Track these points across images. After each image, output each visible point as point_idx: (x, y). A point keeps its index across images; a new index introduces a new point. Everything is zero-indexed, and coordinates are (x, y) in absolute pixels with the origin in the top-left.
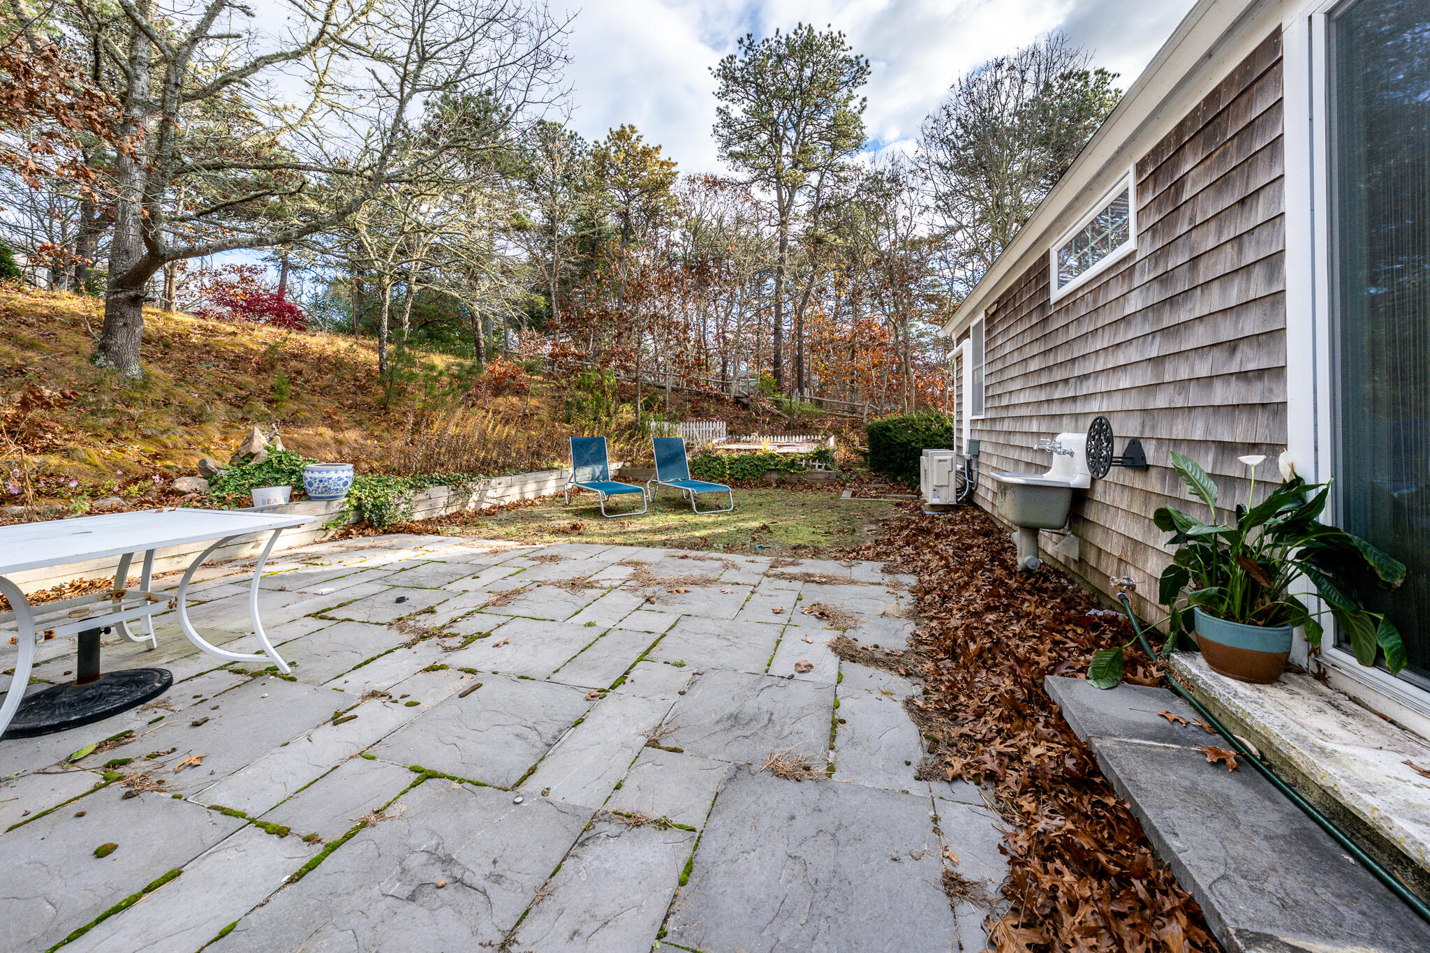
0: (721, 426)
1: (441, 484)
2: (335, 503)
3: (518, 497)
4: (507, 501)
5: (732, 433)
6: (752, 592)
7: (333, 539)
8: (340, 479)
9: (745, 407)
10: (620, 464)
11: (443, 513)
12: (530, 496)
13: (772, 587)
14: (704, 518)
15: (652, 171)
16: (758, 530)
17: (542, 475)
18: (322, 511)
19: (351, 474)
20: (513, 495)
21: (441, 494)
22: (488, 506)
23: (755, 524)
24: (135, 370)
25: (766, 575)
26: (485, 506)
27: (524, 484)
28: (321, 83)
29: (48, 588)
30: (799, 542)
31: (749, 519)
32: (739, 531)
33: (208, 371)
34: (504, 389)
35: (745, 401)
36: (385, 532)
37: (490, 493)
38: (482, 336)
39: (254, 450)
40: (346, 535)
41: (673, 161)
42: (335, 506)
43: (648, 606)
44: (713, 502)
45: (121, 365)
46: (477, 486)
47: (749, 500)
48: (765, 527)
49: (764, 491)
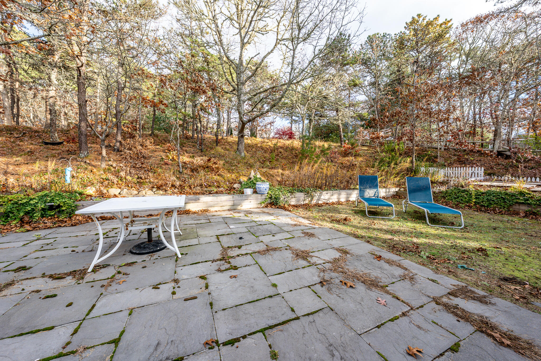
0: (481, 171)
1: (301, 192)
2: (263, 196)
3: (336, 200)
4: (331, 201)
5: (489, 174)
6: (404, 314)
7: (263, 208)
8: (264, 188)
9: (508, 157)
10: (397, 189)
11: (302, 203)
12: (343, 200)
13: (432, 317)
14: (432, 230)
15: (433, 32)
16: (472, 251)
17: (349, 191)
18: (260, 198)
19: (268, 186)
20: (334, 199)
21: (301, 196)
22: (322, 202)
23: (474, 244)
24: (243, 154)
25: (437, 301)
26: (320, 202)
27: (339, 194)
28: (285, 58)
29: (197, 210)
30: (517, 274)
31: (471, 239)
32: (454, 247)
33: (259, 153)
34: (348, 154)
35: (508, 153)
36: (278, 208)
37: (322, 197)
38: (342, 134)
39: (251, 177)
40: (266, 207)
41: (448, 19)
42: (264, 197)
43: (318, 288)
44: (451, 219)
45: (240, 153)
46: (316, 195)
47: (486, 223)
48: (481, 250)
49: (506, 218)
